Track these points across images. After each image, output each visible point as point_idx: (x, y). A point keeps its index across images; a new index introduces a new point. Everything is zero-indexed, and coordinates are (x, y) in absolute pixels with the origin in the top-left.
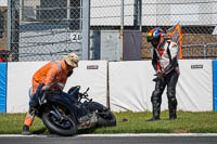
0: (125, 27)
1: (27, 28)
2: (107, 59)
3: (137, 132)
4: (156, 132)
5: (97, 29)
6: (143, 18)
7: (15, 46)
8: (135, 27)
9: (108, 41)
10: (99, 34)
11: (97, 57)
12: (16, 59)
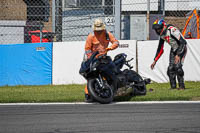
0: (151, 12)
1: (69, 14)
2: (136, 39)
3: (161, 100)
4: (177, 99)
5: (127, 14)
6: (166, 4)
7: (59, 28)
8: (159, 12)
9: (137, 24)
10: (129, 18)
11: (127, 37)
12: (60, 39)
